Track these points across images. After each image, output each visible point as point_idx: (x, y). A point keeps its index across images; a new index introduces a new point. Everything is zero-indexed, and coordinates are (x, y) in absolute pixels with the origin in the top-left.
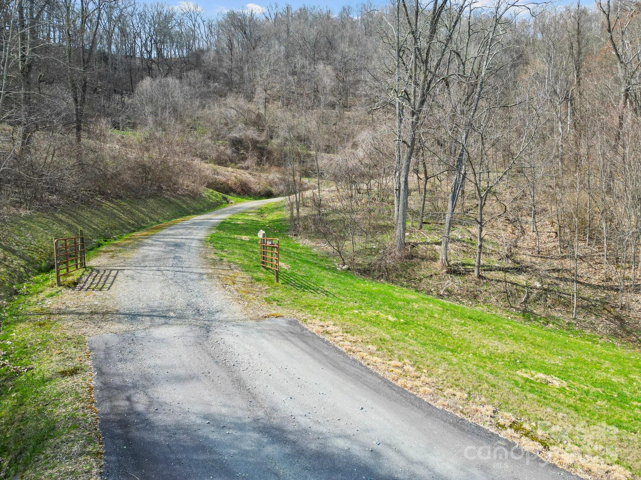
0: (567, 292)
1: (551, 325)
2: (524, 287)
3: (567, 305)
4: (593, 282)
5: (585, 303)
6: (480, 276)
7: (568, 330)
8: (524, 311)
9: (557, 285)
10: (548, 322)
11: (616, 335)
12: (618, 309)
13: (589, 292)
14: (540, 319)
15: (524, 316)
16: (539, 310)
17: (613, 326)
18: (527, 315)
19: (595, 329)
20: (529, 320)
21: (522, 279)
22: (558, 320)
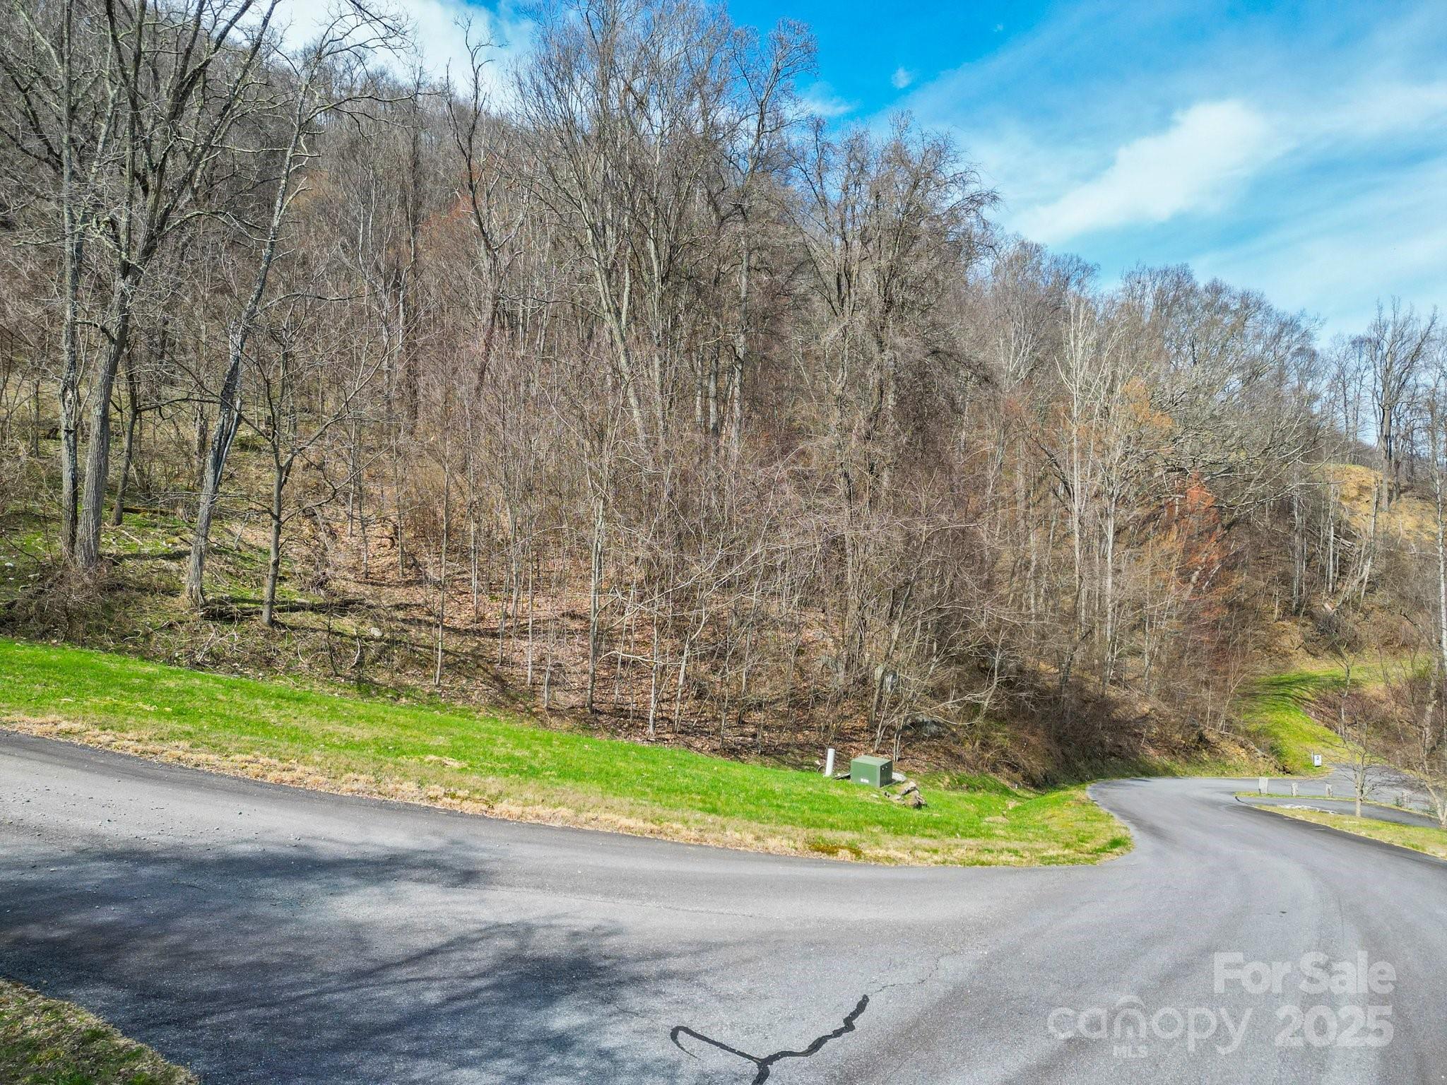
0: (422, 642)
1: (404, 700)
2: (353, 638)
3: (426, 664)
4: (457, 623)
5: (450, 658)
6: (272, 623)
7: (430, 704)
8: (360, 681)
9: (406, 631)
10: (399, 695)
11: (497, 705)
12: (497, 666)
13: (454, 640)
14: (387, 691)
15: (359, 689)
16: (382, 677)
17: (493, 691)
18: (365, 687)
19: (468, 698)
20: (370, 696)
21: (347, 624)
22: (414, 690)
